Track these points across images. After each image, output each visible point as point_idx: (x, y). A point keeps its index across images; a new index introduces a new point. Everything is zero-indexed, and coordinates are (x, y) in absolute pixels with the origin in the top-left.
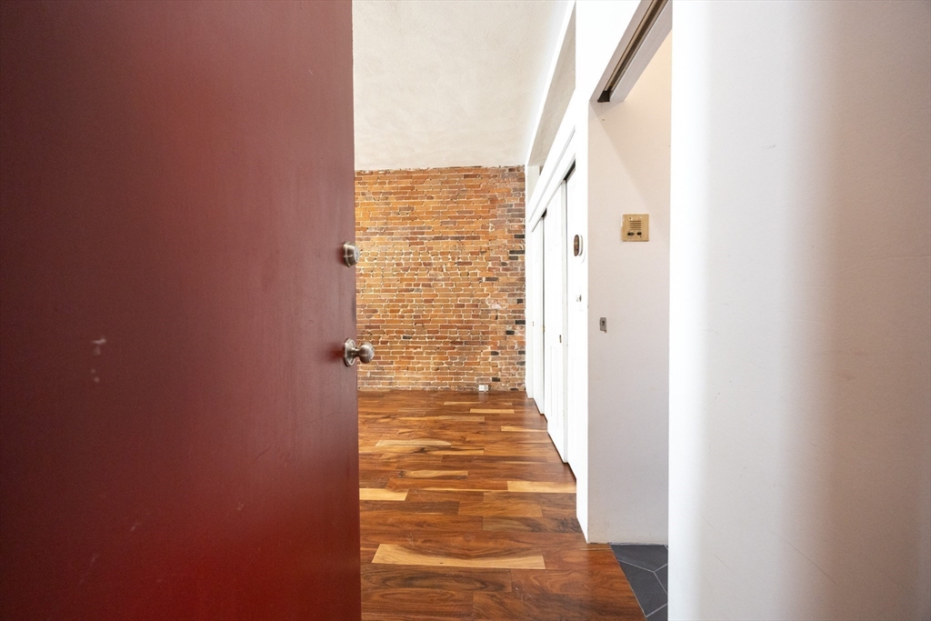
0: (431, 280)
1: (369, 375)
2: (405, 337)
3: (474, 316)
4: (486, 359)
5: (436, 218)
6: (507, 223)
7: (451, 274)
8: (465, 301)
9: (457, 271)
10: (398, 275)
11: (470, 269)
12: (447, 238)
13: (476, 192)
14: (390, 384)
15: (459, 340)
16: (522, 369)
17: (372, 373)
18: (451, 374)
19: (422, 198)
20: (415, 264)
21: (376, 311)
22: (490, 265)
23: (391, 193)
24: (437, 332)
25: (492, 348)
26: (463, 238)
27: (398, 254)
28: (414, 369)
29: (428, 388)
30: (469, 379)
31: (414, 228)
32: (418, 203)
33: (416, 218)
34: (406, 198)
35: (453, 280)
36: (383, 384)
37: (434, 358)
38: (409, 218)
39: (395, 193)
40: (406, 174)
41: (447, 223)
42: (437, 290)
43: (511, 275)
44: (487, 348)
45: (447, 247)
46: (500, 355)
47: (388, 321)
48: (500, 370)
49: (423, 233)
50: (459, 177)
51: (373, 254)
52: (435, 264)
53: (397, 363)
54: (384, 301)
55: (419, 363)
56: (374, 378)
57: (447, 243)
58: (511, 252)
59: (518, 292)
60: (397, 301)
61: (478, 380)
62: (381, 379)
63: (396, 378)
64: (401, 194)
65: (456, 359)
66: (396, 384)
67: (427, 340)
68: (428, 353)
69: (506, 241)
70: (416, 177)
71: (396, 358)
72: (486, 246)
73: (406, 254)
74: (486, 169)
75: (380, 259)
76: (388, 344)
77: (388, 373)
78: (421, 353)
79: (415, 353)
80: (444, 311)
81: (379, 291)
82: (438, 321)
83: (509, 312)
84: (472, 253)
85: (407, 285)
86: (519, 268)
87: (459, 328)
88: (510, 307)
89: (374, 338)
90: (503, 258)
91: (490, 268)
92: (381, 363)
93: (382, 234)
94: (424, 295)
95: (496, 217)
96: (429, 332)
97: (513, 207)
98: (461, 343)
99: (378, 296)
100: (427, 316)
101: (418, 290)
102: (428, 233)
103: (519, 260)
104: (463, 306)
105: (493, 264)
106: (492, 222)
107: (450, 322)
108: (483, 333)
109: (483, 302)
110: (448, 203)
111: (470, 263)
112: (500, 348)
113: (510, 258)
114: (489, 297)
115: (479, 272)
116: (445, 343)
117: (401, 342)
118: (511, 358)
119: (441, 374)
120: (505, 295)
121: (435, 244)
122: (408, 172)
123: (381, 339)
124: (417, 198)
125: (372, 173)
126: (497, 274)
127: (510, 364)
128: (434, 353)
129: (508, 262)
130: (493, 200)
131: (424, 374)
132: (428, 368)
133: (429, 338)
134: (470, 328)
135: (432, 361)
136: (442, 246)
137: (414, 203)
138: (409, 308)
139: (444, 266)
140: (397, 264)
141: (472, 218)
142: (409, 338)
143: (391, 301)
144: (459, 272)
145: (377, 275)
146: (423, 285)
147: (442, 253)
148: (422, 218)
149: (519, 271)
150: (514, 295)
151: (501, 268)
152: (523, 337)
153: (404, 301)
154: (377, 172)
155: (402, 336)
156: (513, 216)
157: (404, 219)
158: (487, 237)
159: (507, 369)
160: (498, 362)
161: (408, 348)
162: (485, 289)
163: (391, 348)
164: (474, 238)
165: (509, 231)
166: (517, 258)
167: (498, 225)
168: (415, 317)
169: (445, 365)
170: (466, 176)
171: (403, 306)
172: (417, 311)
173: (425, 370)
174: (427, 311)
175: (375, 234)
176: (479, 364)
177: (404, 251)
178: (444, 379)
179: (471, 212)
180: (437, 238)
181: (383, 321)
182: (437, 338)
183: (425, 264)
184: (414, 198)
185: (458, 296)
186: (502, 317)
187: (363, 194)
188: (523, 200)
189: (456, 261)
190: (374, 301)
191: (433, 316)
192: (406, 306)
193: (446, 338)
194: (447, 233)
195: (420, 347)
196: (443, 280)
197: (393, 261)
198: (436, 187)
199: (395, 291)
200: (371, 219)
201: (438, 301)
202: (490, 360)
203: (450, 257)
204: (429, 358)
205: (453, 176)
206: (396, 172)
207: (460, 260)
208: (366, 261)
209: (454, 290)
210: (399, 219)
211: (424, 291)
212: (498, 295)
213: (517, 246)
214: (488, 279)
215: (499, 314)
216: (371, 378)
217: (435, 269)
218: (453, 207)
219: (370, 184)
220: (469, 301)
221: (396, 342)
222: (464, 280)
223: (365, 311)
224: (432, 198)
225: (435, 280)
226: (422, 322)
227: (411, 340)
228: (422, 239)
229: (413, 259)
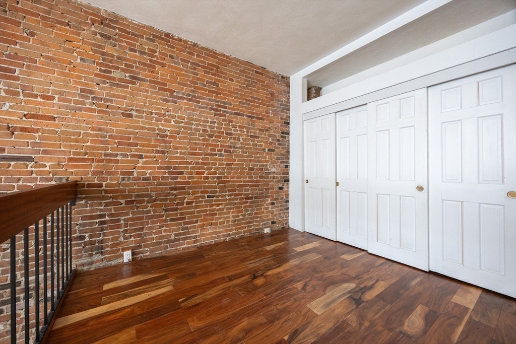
0: (231, 147)
1: (173, 237)
2: (209, 197)
3: (261, 177)
4: (267, 208)
5: (235, 97)
6: (280, 113)
7: (246, 144)
8: (254, 165)
9: (250, 142)
10: (203, 140)
11: (258, 142)
12: (243, 115)
13: (262, 85)
14: (195, 242)
15: (250, 196)
16: (287, 213)
17: (176, 235)
18: (245, 223)
19: (225, 78)
20: (219, 132)
21: (182, 173)
22: (270, 140)
23: (199, 66)
24: (235, 190)
25: (271, 200)
26: (254, 117)
27: (204, 122)
28: (216, 224)
29: (228, 239)
30: (257, 225)
31: (218, 101)
32: (222, 82)
33: (220, 94)
34: (212, 74)
35: (247, 148)
36: (188, 243)
37: (233, 213)
38: (214, 92)
39: (203, 67)
40: (213, 54)
41: (243, 103)
42: (236, 156)
43: (283, 148)
44: (268, 200)
45: (243, 122)
46: (275, 204)
47: (194, 182)
48: (276, 215)
49: (225, 108)
50: (253, 71)
51: (179, 117)
52: (234, 134)
53: (201, 221)
54: (190, 163)
55: (221, 218)
56: (179, 240)
57: (244, 119)
58: (283, 133)
59: (286, 160)
60: (203, 164)
61: (263, 225)
62: (186, 239)
63: (200, 236)
64: (208, 69)
65: (248, 211)
66: (200, 240)
67: (228, 198)
68: (228, 209)
69: (279, 125)
70: (220, 59)
71: (200, 216)
72: (268, 126)
73: (211, 122)
74: (268, 72)
75: (186, 123)
76: (194, 204)
77: (193, 232)
78: (223, 209)
79: (218, 210)
80: (241, 173)
81: (185, 153)
82: (236, 182)
83: (280, 174)
84: (260, 130)
85: (212, 150)
86: (286, 144)
87: (251, 186)
88: (281, 170)
89: (180, 199)
90: (278, 136)
91: (270, 142)
92: (185, 223)
93: (190, 100)
94: (226, 160)
95: (274, 106)
96: (229, 191)
97: (283, 103)
98: (252, 198)
99: (184, 158)
100: (227, 177)
101: (221, 155)
102: (229, 108)
103: (287, 139)
104: (253, 169)
105: (273, 140)
106: (272, 110)
107: (245, 181)
108: (266, 189)
109: (266, 166)
110: (244, 88)
111: (258, 137)
112: (276, 199)
113: (282, 137)
114: (270, 163)
115: (264, 144)
116: (241, 199)
117: (206, 201)
118: (282, 206)
119: (238, 224)
120: (278, 162)
121: (235, 118)
122: (215, 53)
123: (186, 200)
124: (221, 77)
125: (180, 40)
126: (274, 147)
127: (281, 210)
128: (233, 208)
129: (281, 139)
130: (272, 94)
131: (224, 227)
132: (228, 222)
133: (229, 195)
134: (258, 186)
135: (231, 215)
136: (239, 120)
137: (219, 81)
138: (213, 170)
139: (241, 137)
140: (204, 130)
141: (260, 103)
142: (213, 197)
143: (197, 163)
144: (251, 143)
145: (184, 138)
146: (225, 151)
147: (240, 127)
148: (224, 95)
149: (286, 146)
150: (283, 162)
151: (277, 143)
152: (288, 191)
153: (208, 164)
154: (186, 42)
155: (206, 195)
156: (283, 109)
157: (210, 91)
158: (268, 120)
159: (279, 214)
160: (275, 209)
161: (211, 206)
162: (267, 157)
163: (196, 207)
164: (261, 119)
165: (281, 119)
166: (285, 137)
167: (275, 113)
168: (218, 178)
169: (241, 217)
170: (256, 72)
171: (208, 169)
172: (220, 173)
173: (226, 224)
174: (227, 173)
175: (182, 98)
176: (263, 213)
177: (210, 120)
178: (240, 228)
179: (259, 99)
180: (236, 114)
181: (189, 183)
182: (235, 195)
183: (227, 134)
184: (219, 76)
185: (250, 161)
186: (277, 178)
187: (171, 57)
188: (288, 99)
189: (249, 134)
190: (180, 163)
191: (232, 177)
192: (211, 169)
193: (241, 195)
194: (243, 111)
195: (221, 204)
196: (240, 148)
197: (200, 127)
198: (236, 73)
199: (201, 154)
200: (179, 83)
201: (236, 165)
202: (270, 209)
203: (245, 130)
204: (229, 213)
205: (248, 69)
206: (203, 48)
207: (252, 134)
208: (173, 123)
209: (248, 157)
210: (206, 90)
211: (226, 155)
212: (275, 162)
213: (285, 129)
214: (269, 150)
215: (275, 175)
216: (175, 240)
217: (234, 139)
218: (247, 92)
219: (178, 49)
220: (257, 165)
221: (201, 202)
222: (254, 149)
223: (170, 173)
224: (233, 81)
225: (234, 147)
226: (224, 182)
227: (215, 198)
228: (225, 112)
229: (217, 128)
